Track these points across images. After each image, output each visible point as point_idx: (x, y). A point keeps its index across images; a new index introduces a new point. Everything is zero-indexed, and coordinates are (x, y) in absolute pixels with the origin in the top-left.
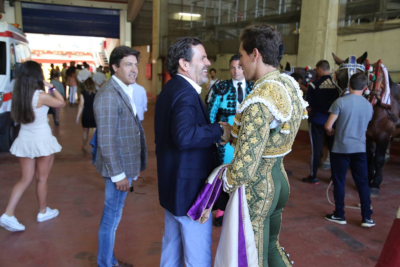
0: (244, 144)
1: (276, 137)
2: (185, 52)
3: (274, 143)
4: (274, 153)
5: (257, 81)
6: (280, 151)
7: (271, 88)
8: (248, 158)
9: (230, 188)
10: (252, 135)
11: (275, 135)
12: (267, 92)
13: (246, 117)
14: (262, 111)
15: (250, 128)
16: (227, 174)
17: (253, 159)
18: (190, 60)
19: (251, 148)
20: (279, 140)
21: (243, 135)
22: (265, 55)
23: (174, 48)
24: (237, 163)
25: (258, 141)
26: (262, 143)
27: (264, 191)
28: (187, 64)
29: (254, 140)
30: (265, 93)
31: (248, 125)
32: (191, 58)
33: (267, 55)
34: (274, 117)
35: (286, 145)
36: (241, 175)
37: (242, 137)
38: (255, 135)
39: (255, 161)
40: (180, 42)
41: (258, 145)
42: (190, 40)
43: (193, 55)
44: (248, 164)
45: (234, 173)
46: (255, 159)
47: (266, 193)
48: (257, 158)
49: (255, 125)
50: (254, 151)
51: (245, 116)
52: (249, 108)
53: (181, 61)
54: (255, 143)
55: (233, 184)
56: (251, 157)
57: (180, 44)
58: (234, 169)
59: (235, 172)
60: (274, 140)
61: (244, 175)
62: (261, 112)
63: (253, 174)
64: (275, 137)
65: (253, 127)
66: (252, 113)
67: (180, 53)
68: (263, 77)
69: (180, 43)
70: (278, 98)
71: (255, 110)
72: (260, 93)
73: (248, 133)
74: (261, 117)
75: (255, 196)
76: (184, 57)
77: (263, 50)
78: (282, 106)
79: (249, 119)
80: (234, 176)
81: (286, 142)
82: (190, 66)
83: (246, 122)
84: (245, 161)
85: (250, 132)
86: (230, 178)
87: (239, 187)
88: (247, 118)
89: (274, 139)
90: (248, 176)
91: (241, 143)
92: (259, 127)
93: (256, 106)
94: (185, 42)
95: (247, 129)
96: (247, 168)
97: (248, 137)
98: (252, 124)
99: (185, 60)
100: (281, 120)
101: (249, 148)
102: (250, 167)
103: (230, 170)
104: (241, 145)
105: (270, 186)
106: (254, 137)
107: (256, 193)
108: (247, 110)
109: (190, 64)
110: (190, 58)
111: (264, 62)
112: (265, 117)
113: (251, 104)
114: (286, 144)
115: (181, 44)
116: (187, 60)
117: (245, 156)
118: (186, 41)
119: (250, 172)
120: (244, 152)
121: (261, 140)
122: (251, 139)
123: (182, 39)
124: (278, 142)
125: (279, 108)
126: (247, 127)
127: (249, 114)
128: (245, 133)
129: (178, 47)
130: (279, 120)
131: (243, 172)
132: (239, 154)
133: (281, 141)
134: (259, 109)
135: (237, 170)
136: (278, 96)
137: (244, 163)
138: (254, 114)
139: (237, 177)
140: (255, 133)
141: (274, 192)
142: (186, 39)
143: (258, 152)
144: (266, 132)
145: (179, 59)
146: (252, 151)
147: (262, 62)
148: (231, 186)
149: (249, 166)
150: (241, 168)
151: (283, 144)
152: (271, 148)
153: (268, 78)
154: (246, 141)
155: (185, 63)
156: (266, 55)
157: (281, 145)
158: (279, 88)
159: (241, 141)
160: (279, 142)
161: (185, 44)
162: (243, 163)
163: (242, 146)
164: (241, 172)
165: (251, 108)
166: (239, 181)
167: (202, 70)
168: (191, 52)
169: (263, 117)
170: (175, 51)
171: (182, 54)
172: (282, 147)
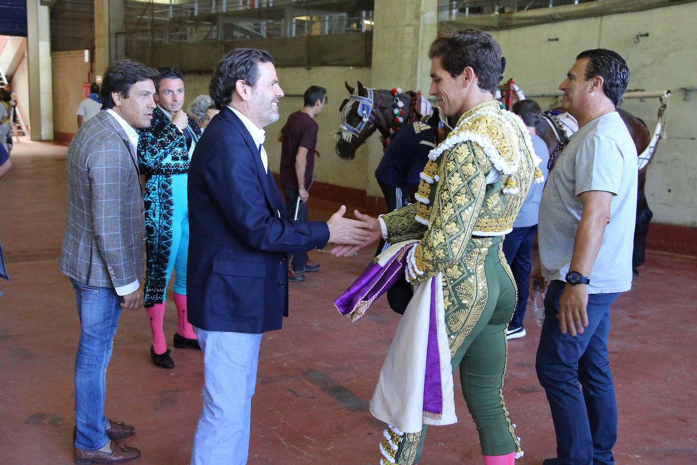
0: (446, 205)
1: (495, 199)
2: (248, 71)
3: (488, 209)
4: (488, 228)
5: (464, 114)
6: (496, 227)
7: (488, 122)
8: (452, 228)
9: (418, 276)
10: (459, 192)
11: (492, 196)
12: (482, 126)
13: (448, 164)
14: (475, 154)
15: (456, 181)
16: (415, 253)
17: (460, 229)
18: (253, 84)
19: (458, 212)
20: (497, 205)
21: (445, 192)
22: (483, 76)
23: (230, 62)
24: (435, 235)
25: (468, 200)
26: (474, 204)
27: (471, 295)
28: (248, 89)
29: (462, 200)
30: (479, 128)
31: (453, 176)
32: (256, 81)
33: (487, 75)
34: (493, 164)
35: (506, 217)
36: (440, 253)
37: (442, 195)
38: (463, 190)
39: (464, 232)
40: (240, 54)
41: (468, 207)
42: (257, 53)
43: (259, 76)
44: (453, 237)
45: (429, 251)
46: (463, 229)
47: (474, 298)
48: (466, 229)
49: (463, 176)
50: (461, 217)
51: (448, 162)
52: (454, 150)
53: (239, 84)
54: (463, 204)
55: (425, 268)
56: (457, 225)
57: (240, 58)
58: (430, 245)
59: (431, 249)
60: (489, 204)
61: (445, 254)
62: (473, 155)
63: (460, 253)
64: (491, 197)
65: (461, 179)
66: (458, 157)
67: (239, 71)
68: (475, 108)
69: (240, 56)
70: (499, 138)
71: (464, 153)
72: (471, 129)
73: (453, 189)
74: (473, 163)
75: (456, 302)
76: (245, 79)
77: (480, 68)
78: (506, 149)
79: (454, 167)
80: (429, 256)
81: (506, 212)
82: (252, 93)
83: (449, 172)
84: (448, 232)
85: (456, 187)
86: (422, 260)
87: (434, 273)
88: (451, 167)
89: (489, 201)
90: (453, 255)
91: (441, 206)
92: (470, 178)
93: (465, 146)
94: (247, 55)
95: (451, 182)
96: (451, 243)
97: (452, 195)
98: (458, 175)
99: (246, 83)
100: (504, 171)
101: (455, 211)
102: (455, 241)
103: (423, 246)
104: (441, 208)
105: (481, 288)
106: (463, 194)
107: (457, 297)
108: (450, 154)
109: (253, 91)
110: (254, 81)
111: (480, 86)
112: (478, 163)
113: (457, 144)
114: (507, 215)
115: (242, 57)
116: (248, 84)
117: (447, 224)
118: (250, 54)
119: (455, 250)
120: (446, 217)
121: (473, 200)
122: (457, 197)
123: (244, 50)
124: (495, 209)
125: (501, 153)
126: (450, 179)
127: (454, 160)
128: (447, 190)
129: (237, 61)
130: (500, 170)
131: (444, 249)
132: (438, 221)
133: (499, 209)
134: (469, 151)
135: (435, 246)
136: (499, 134)
137: (446, 235)
138: (461, 159)
139: (433, 257)
140: (464, 188)
141: (487, 297)
142: (250, 52)
143: (469, 219)
144: (480, 187)
145: (236, 79)
146: (459, 217)
147: (477, 86)
148: (422, 273)
149: (453, 240)
150: (441, 243)
151: (501, 214)
152: (483, 218)
153: (482, 109)
154: (450, 201)
155: (244, 89)
156: (485, 75)
157: (500, 215)
158: (501, 124)
159: (442, 202)
160: (497, 209)
161: (247, 59)
162: (444, 235)
163: (443, 209)
164: (442, 249)
165: (457, 150)
166: (437, 263)
167: (271, 103)
168: (257, 72)
169: (476, 163)
170: (231, 66)
171: (242, 73)
172: (501, 219)
